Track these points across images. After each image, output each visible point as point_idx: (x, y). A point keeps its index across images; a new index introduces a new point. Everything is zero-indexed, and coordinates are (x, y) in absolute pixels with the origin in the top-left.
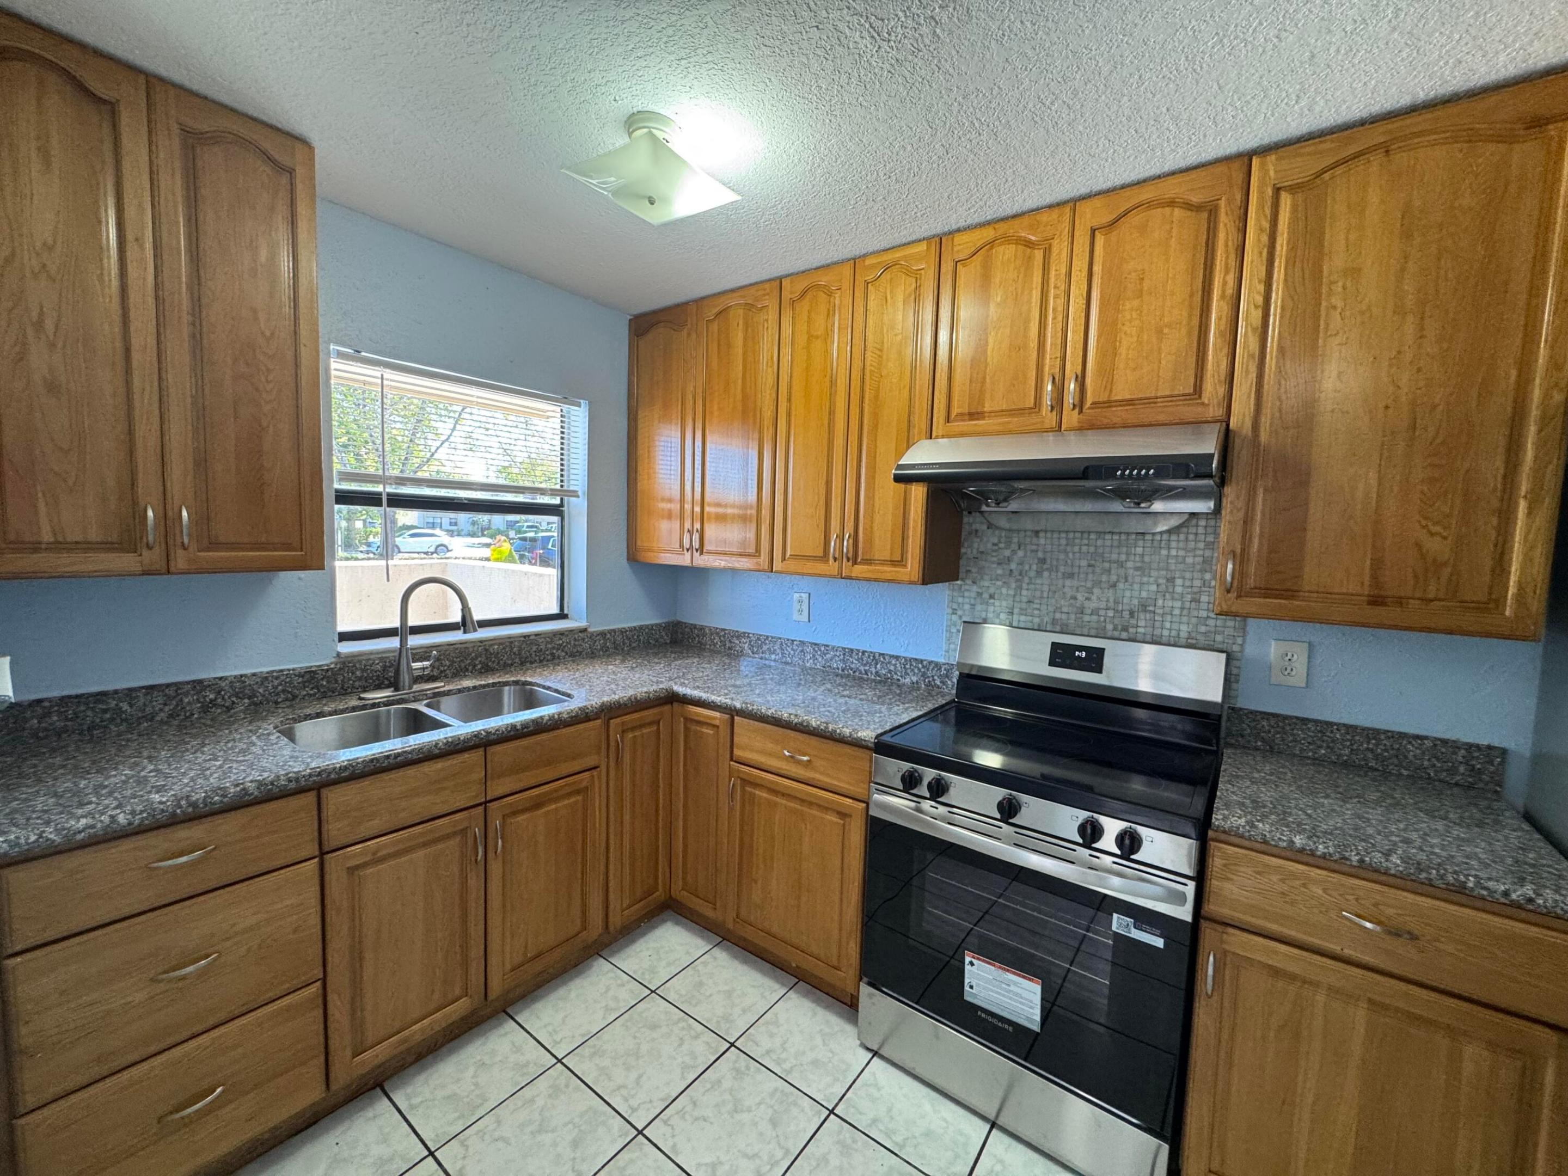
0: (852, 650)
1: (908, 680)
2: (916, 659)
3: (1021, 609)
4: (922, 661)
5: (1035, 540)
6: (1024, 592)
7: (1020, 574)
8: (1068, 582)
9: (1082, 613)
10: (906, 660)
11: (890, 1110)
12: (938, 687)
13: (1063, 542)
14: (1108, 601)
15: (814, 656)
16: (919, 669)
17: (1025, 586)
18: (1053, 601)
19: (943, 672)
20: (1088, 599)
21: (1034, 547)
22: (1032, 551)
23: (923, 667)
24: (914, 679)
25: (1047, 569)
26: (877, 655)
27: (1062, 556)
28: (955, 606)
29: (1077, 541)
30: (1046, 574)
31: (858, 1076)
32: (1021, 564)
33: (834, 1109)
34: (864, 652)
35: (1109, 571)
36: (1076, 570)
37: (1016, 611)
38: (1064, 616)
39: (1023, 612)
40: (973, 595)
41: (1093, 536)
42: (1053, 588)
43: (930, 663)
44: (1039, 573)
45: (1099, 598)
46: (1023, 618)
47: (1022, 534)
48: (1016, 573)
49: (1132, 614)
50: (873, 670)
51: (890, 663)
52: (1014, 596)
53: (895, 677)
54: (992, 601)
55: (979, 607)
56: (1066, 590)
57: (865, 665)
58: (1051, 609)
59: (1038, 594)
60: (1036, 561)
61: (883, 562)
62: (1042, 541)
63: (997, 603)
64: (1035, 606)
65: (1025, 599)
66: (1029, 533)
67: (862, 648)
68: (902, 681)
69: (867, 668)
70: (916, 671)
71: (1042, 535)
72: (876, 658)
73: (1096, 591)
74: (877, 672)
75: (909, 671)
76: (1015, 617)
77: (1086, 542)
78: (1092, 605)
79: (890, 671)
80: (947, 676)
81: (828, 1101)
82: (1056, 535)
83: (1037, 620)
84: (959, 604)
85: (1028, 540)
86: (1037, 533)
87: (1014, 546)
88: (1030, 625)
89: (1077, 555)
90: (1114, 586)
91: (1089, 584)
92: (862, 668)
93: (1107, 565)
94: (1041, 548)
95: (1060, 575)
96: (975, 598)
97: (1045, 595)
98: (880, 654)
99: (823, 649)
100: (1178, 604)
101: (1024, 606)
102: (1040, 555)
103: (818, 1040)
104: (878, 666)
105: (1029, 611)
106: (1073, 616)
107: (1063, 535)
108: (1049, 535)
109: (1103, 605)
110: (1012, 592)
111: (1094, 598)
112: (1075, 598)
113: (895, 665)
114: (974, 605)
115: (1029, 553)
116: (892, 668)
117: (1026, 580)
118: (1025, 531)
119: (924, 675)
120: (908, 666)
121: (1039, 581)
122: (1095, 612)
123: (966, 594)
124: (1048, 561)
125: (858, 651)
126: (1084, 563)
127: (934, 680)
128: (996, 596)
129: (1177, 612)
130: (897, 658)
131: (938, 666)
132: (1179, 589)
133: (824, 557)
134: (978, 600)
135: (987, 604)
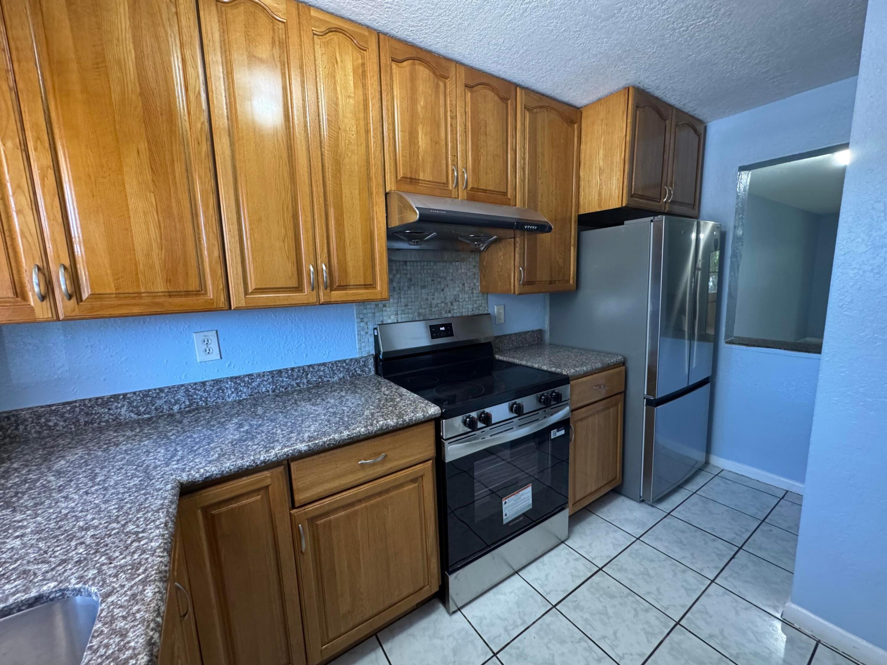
0: (280, 372)
1: (336, 378)
2: (339, 361)
3: (402, 311)
4: (344, 361)
5: (405, 267)
6: (402, 300)
7: (400, 289)
8: (423, 291)
9: (431, 307)
10: (332, 364)
11: (500, 618)
12: (360, 375)
13: (419, 268)
14: (441, 298)
15: (236, 389)
16: (344, 367)
17: (402, 296)
18: (418, 302)
19: (362, 363)
20: (433, 299)
21: (405, 272)
22: (404, 274)
23: (347, 365)
24: (341, 375)
25: (413, 285)
26: (307, 369)
27: (419, 276)
28: (361, 316)
29: (425, 267)
30: (412, 287)
31: (473, 627)
32: (399, 283)
33: (493, 652)
34: (292, 369)
35: (440, 283)
36: (426, 284)
37: (399, 312)
38: (423, 310)
39: (403, 313)
40: (373, 306)
41: (432, 264)
42: (417, 295)
43: (351, 360)
44: (409, 287)
45: (438, 298)
46: (403, 316)
47: (398, 263)
48: (397, 289)
49: (452, 304)
50: (305, 381)
51: (319, 370)
52: (397, 303)
53: (325, 379)
54: (385, 308)
55: (377, 314)
56: (423, 296)
57: (296, 379)
58: (417, 308)
59: (410, 300)
60: (407, 280)
61: (358, 287)
62: (409, 268)
63: (388, 309)
64: (409, 307)
65: (403, 304)
66: (402, 263)
67: (289, 366)
68: (332, 380)
69: (298, 381)
70: (342, 369)
71: (408, 264)
72: (305, 370)
73: (436, 294)
74: (308, 382)
75: (336, 371)
76: (399, 316)
77: (429, 267)
78: (435, 302)
79: (320, 377)
80: (365, 366)
81: (487, 654)
82: (415, 264)
83: (411, 316)
84: (364, 314)
85: (401, 268)
86: (405, 262)
87: (394, 272)
88: (407, 319)
89: (426, 275)
90: (443, 290)
91: (433, 291)
92: (294, 383)
93: (439, 279)
94: (408, 272)
95: (419, 287)
96: (374, 309)
97: (413, 300)
98: (309, 366)
99: (246, 379)
100: (466, 296)
101: (403, 308)
102: (408, 276)
103: (437, 642)
104: (309, 376)
105: (406, 311)
106: (428, 310)
107: (419, 264)
108: (412, 264)
109: (439, 301)
110: (396, 301)
111: (436, 298)
112: (427, 299)
113: (324, 371)
114: (374, 313)
115: (403, 275)
116: (322, 373)
117: (403, 292)
118: (400, 261)
119: (348, 370)
120: (334, 368)
121: (409, 292)
122: (437, 305)
123: (368, 306)
124: (413, 279)
125: (287, 369)
126: (429, 279)
127: (356, 371)
128: (387, 305)
129: (467, 300)
130: (324, 364)
131: (357, 360)
132: (467, 289)
133: (299, 288)
134: (377, 310)
135: (382, 311)
